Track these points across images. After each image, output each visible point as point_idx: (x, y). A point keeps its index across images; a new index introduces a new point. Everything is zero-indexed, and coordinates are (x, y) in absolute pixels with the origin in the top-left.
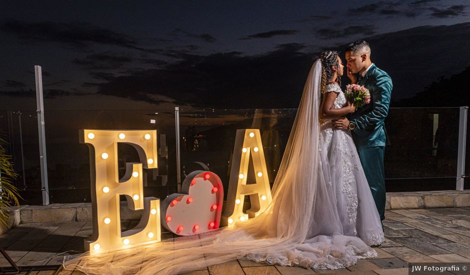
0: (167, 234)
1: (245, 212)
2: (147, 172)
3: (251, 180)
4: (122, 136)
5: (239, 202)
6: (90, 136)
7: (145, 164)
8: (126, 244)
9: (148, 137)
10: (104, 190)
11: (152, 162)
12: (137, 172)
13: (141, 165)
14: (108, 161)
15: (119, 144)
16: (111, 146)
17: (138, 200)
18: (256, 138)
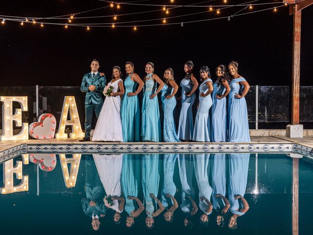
0: (31, 138)
1: (65, 132)
2: (23, 112)
3: (69, 118)
4: (14, 99)
5: (62, 128)
6: (3, 99)
7: (23, 109)
8: (15, 138)
10: (8, 118)
11: (26, 109)
12: (19, 112)
13: (21, 109)
14: (9, 108)
15: (13, 102)
16: (10, 102)
17: (19, 123)
18: (72, 100)
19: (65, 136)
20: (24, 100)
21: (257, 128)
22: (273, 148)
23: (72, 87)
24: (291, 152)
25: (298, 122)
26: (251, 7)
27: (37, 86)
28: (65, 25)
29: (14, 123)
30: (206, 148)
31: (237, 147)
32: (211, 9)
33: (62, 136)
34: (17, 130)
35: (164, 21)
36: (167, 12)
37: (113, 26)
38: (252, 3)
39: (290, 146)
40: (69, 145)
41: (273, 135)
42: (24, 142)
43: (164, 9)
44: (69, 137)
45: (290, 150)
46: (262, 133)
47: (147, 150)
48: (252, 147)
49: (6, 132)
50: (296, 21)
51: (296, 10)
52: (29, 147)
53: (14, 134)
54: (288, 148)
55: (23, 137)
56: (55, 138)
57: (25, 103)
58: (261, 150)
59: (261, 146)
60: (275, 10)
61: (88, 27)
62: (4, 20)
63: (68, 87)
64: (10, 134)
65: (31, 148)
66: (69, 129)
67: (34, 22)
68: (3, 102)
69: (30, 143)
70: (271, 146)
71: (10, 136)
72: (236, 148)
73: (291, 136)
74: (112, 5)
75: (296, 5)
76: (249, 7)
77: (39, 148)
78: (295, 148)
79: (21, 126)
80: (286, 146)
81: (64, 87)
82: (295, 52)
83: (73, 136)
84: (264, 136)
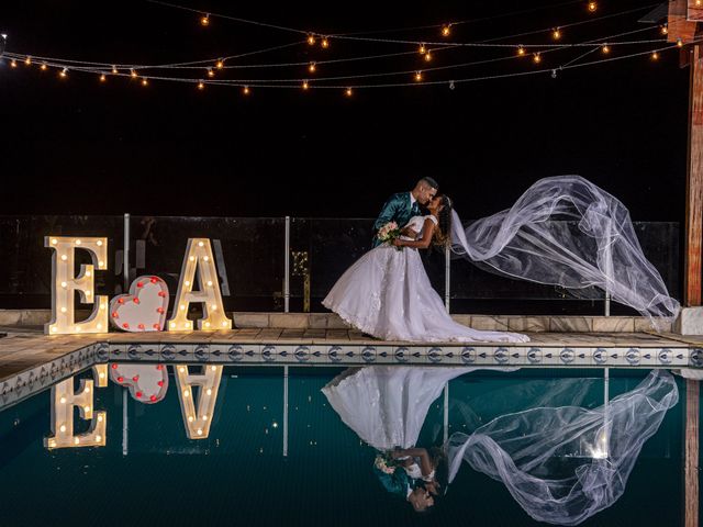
0: (112, 328)
1: (188, 318)
2: (97, 273)
3: (196, 287)
4: (78, 242)
5: (182, 307)
6: (53, 241)
7: (96, 266)
8: (78, 330)
9: (100, 243)
10: (63, 284)
11: (103, 264)
12: (89, 272)
13: (92, 266)
14: (66, 261)
15: (76, 248)
16: (69, 250)
17: (89, 295)
18: (205, 246)
19: (188, 326)
20: (99, 245)
21: (607, 313)
22: (647, 356)
23: (205, 219)
24: (688, 366)
25: (699, 301)
26: (606, 50)
27: (127, 215)
28: (198, 83)
29: (78, 294)
30: (501, 356)
31: (571, 354)
32: (521, 52)
33: (181, 325)
34: (83, 311)
35: (419, 77)
36: (428, 57)
37: (305, 86)
38: (608, 41)
39: (686, 353)
40: (201, 344)
41: (644, 329)
42: (99, 337)
43: (422, 50)
44: (195, 327)
45: (685, 361)
46: (620, 325)
47: (372, 357)
48: (603, 354)
49: (58, 314)
50: (695, 82)
51: (696, 56)
52: (112, 348)
53: (77, 320)
54: (680, 357)
55: (98, 327)
56: (165, 329)
57: (102, 253)
58: (622, 362)
59: (621, 352)
60: (655, 56)
61: (246, 86)
62: (65, 69)
63: (196, 219)
64: (68, 320)
65: (116, 352)
66: (196, 311)
67: (134, 75)
68: (54, 249)
69: (114, 340)
70: (644, 352)
71: (68, 324)
72: (567, 356)
73: (684, 332)
74: (311, 40)
75: (697, 47)
76: (601, 48)
77: (134, 352)
78: (696, 357)
79: (92, 302)
80: (676, 352)
81: (186, 218)
82: (693, 149)
83: (206, 326)
84: (624, 330)
